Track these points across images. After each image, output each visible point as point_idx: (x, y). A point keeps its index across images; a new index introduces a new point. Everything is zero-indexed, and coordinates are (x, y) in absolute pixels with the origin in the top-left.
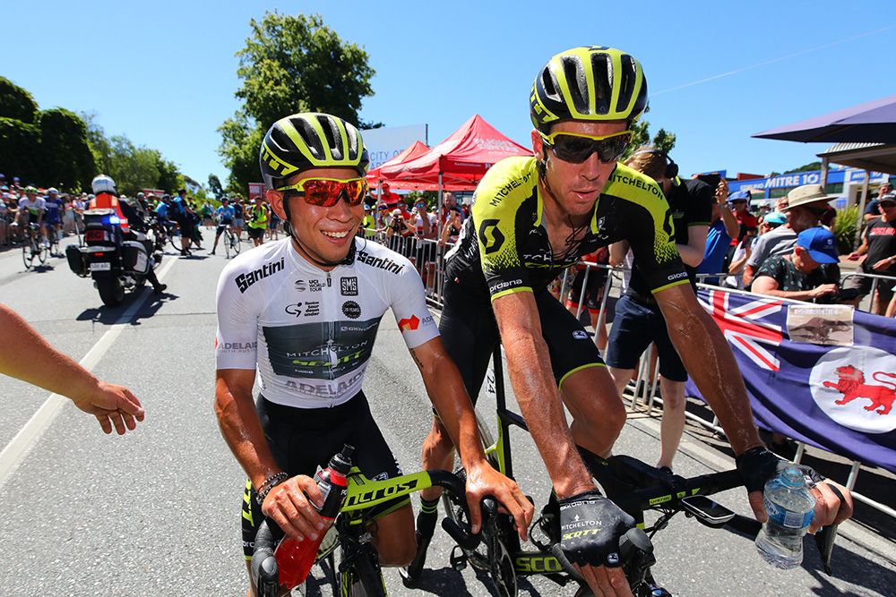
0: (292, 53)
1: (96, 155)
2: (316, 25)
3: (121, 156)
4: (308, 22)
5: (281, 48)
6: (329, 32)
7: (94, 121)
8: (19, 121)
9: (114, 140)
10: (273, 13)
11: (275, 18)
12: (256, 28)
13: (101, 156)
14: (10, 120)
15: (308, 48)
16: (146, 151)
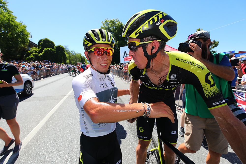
0: (111, 28)
1: (67, 55)
2: (117, 21)
3: (73, 55)
4: (115, 21)
5: (109, 28)
6: (120, 22)
7: (67, 48)
8: (51, 49)
9: (71, 51)
10: (107, 19)
11: (107, 20)
12: (103, 23)
13: (68, 55)
14: (50, 48)
15: (115, 27)
16: (78, 54)
